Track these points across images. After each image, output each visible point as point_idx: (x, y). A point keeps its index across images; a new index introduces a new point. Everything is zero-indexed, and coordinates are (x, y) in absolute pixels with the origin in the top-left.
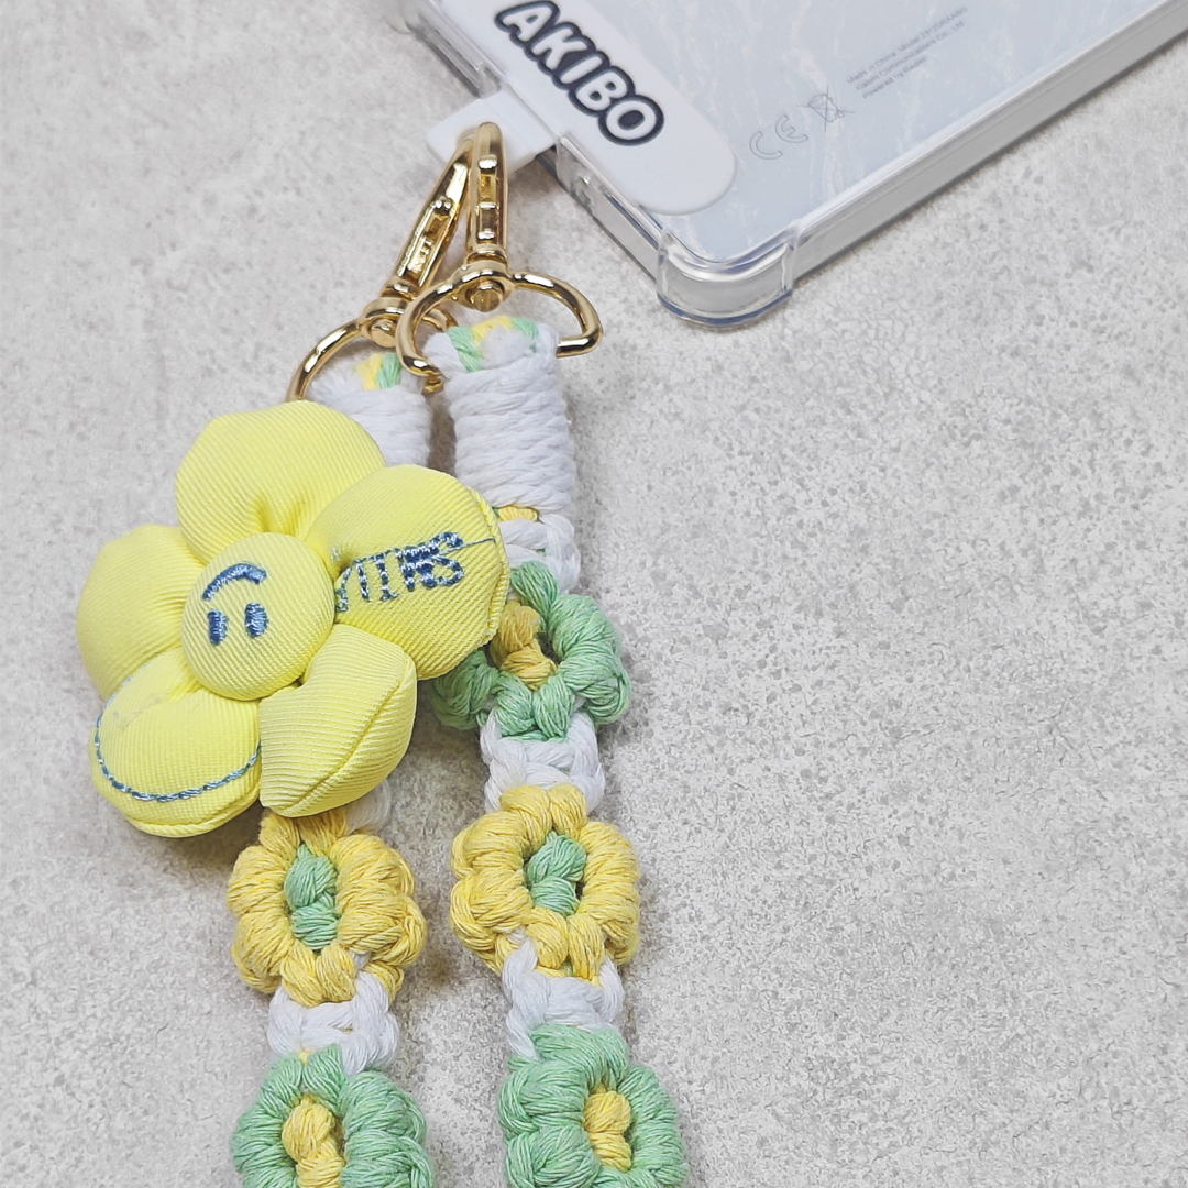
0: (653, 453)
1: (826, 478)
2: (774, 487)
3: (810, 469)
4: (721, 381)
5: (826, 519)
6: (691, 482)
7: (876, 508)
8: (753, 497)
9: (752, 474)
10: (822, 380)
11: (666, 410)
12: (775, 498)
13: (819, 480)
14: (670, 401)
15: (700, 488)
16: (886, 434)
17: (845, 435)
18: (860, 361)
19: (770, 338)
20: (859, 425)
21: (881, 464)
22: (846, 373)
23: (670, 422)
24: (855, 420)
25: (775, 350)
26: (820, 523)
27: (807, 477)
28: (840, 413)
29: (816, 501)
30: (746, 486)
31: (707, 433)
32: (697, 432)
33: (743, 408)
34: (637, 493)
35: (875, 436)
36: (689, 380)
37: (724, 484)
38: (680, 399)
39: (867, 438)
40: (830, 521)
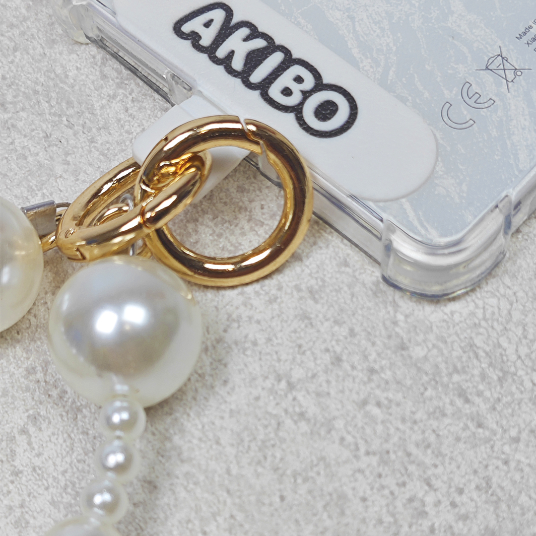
0: (282, 459)
1: (452, 476)
2: (403, 489)
3: (436, 466)
4: (340, 373)
5: (457, 522)
6: (322, 490)
7: (504, 506)
8: (384, 502)
9: (380, 476)
10: (437, 366)
11: (290, 410)
12: (404, 501)
13: (445, 478)
14: (294, 399)
15: (330, 495)
16: (504, 422)
17: (466, 428)
18: (472, 345)
19: (384, 324)
20: (478, 414)
21: (503, 456)
22: (460, 358)
23: (296, 422)
24: (474, 409)
25: (389, 337)
26: (451, 527)
27: (434, 475)
28: (459, 402)
29: (446, 503)
30: (375, 491)
31: (333, 433)
32: (323, 433)
33: (365, 403)
34: (271, 504)
35: (494, 426)
36: (310, 375)
37: (354, 489)
38: (304, 396)
39: (488, 429)
40: (460, 524)
